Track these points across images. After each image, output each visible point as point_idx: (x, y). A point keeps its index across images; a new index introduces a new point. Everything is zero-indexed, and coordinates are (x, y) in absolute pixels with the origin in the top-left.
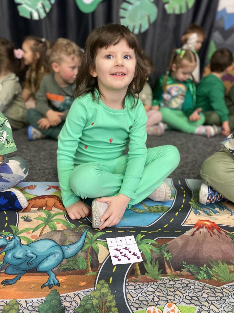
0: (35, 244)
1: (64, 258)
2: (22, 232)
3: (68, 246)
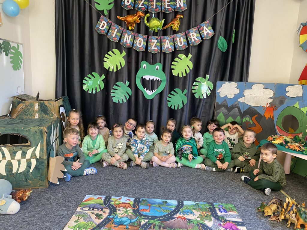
0: (122, 218)
1: (131, 222)
2: (118, 214)
3: (132, 220)
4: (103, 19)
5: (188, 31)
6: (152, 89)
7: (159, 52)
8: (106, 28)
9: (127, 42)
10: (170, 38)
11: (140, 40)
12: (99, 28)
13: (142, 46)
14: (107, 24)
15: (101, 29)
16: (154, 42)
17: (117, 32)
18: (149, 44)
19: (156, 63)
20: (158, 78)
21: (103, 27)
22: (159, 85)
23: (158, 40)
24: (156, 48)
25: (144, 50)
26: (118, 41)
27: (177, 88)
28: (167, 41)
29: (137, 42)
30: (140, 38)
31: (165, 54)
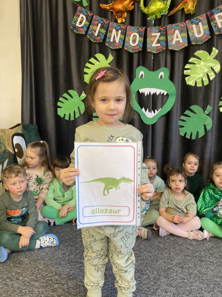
4: (81, 12)
5: (211, 12)
6: (154, 108)
7: (163, 51)
8: (85, 24)
9: (115, 41)
10: (182, 27)
11: (134, 36)
12: (76, 25)
13: (138, 44)
14: (87, 18)
15: (78, 27)
16: (155, 36)
17: (100, 28)
18: (148, 40)
19: (160, 68)
20: (162, 91)
21: (81, 23)
22: (164, 101)
23: (162, 32)
24: (159, 45)
25: (141, 50)
26: (101, 42)
27: (195, 104)
28: (177, 32)
29: (129, 40)
30: (134, 32)
31: (173, 52)
